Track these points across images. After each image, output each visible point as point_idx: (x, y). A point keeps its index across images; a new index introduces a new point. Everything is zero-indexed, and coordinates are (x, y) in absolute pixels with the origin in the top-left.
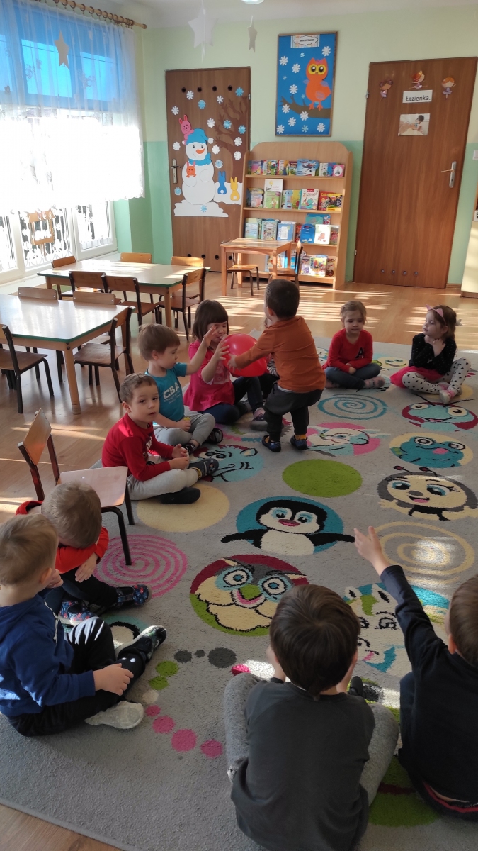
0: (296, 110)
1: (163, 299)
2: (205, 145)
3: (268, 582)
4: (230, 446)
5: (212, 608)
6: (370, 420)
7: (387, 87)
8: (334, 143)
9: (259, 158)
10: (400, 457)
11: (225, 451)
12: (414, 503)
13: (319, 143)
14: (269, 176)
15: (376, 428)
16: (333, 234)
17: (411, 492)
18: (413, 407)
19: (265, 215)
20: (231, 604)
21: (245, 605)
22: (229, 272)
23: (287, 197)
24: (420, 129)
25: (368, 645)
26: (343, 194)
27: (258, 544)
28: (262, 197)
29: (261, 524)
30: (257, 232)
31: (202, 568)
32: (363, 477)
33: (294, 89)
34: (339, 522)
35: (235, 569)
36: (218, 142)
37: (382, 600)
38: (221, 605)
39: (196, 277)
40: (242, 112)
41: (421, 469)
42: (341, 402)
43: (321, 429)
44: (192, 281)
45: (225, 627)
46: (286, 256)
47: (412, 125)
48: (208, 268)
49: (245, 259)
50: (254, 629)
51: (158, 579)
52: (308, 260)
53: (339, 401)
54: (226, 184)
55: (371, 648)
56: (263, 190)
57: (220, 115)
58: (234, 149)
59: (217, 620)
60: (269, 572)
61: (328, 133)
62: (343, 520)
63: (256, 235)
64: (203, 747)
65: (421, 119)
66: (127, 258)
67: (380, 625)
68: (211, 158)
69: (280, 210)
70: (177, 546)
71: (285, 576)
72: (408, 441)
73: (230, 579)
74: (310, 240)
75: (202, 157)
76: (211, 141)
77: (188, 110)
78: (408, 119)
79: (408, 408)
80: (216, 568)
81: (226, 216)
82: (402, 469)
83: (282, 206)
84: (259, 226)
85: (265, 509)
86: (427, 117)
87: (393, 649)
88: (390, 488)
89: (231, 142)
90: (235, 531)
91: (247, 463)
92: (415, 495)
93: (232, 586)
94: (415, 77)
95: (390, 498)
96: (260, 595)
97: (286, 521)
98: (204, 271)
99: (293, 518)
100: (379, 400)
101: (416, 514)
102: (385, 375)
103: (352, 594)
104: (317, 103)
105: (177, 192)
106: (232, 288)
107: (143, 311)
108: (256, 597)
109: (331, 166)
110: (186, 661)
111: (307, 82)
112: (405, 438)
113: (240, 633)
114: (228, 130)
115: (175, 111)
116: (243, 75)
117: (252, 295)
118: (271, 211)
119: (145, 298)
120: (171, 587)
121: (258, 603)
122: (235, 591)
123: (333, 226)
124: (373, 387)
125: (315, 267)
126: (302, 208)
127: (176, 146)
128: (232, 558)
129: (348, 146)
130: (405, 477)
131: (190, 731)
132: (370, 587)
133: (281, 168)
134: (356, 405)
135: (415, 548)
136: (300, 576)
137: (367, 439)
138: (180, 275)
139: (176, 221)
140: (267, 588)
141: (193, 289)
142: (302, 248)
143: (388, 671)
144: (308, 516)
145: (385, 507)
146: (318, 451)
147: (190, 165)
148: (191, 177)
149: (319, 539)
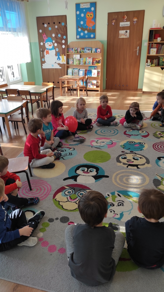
0: (83, 30)
1: (40, 98)
2: (52, 43)
3: (80, 193)
4: (65, 147)
5: (60, 203)
6: (113, 136)
7: (114, 21)
8: (97, 41)
9: (71, 47)
10: (123, 148)
11: (63, 149)
12: (128, 163)
13: (92, 41)
14: (75, 53)
15: (115, 139)
16: (98, 73)
17: (127, 160)
18: (127, 131)
19: (74, 67)
20: (67, 201)
21: (72, 201)
22: (62, 87)
23: (81, 61)
24: (126, 35)
25: (114, 212)
26: (101, 59)
27: (76, 180)
28: (73, 61)
29: (77, 173)
30: (72, 73)
31: (57, 190)
32: (111, 155)
33: (82, 23)
34: (103, 171)
35: (68, 189)
36: (56, 42)
37: (118, 196)
38: (63, 202)
39: (51, 89)
40: (64, 31)
41: (130, 152)
42: (103, 131)
43: (96, 140)
44: (49, 91)
45: (65, 209)
46: (82, 81)
47: (123, 34)
48: (55, 86)
49: (68, 83)
50: (75, 209)
51: (42, 194)
52: (90, 82)
53: (102, 130)
54: (60, 57)
55: (115, 213)
56: (73, 58)
57: (57, 32)
58: (62, 44)
59: (62, 207)
60: (80, 190)
61: (95, 38)
62: (105, 170)
63: (71, 74)
64: (59, 250)
65: (126, 32)
66: (26, 84)
67: (118, 205)
68: (54, 48)
69: (79, 65)
70: (48, 183)
71: (85, 191)
72: (126, 142)
73: (66, 193)
74: (90, 75)
75: (51, 47)
76: (54, 41)
77: (45, 31)
78: (122, 32)
79: (126, 131)
80: (62, 189)
81: (61, 68)
82: (124, 152)
83: (80, 64)
84: (72, 71)
85: (78, 168)
86: (128, 31)
87: (123, 213)
88: (120, 159)
89: (61, 42)
90: (68, 176)
91: (71, 153)
92: (129, 161)
93: (67, 195)
94: (124, 17)
95: (120, 162)
96: (77, 197)
97: (85, 172)
98: (54, 87)
99: (87, 171)
100: (116, 129)
101: (129, 167)
102: (118, 120)
103: (108, 195)
104: (90, 27)
105: (43, 60)
106: (64, 93)
107: (33, 102)
108: (76, 199)
109: (96, 49)
110: (52, 222)
111: (86, 20)
112: (125, 142)
113: (71, 211)
114: (60, 38)
115: (41, 31)
116: (64, 18)
117: (71, 95)
118: (76, 66)
119: (33, 97)
120: (46, 197)
121: (76, 200)
122: (68, 197)
123: (98, 70)
124: (113, 125)
125: (92, 85)
126: (87, 64)
127: (42, 44)
128: (67, 186)
129: (102, 42)
130: (125, 155)
131: (54, 245)
132: (114, 192)
133: (79, 50)
134: (108, 131)
135: (129, 178)
136: (91, 190)
137: (112, 142)
138: (45, 89)
139: (43, 70)
140: (79, 195)
141: (50, 94)
142: (88, 78)
143: (121, 220)
144: (93, 170)
145: (119, 165)
146: (95, 148)
147: (47, 50)
148: (48, 54)
149: (97, 177)
